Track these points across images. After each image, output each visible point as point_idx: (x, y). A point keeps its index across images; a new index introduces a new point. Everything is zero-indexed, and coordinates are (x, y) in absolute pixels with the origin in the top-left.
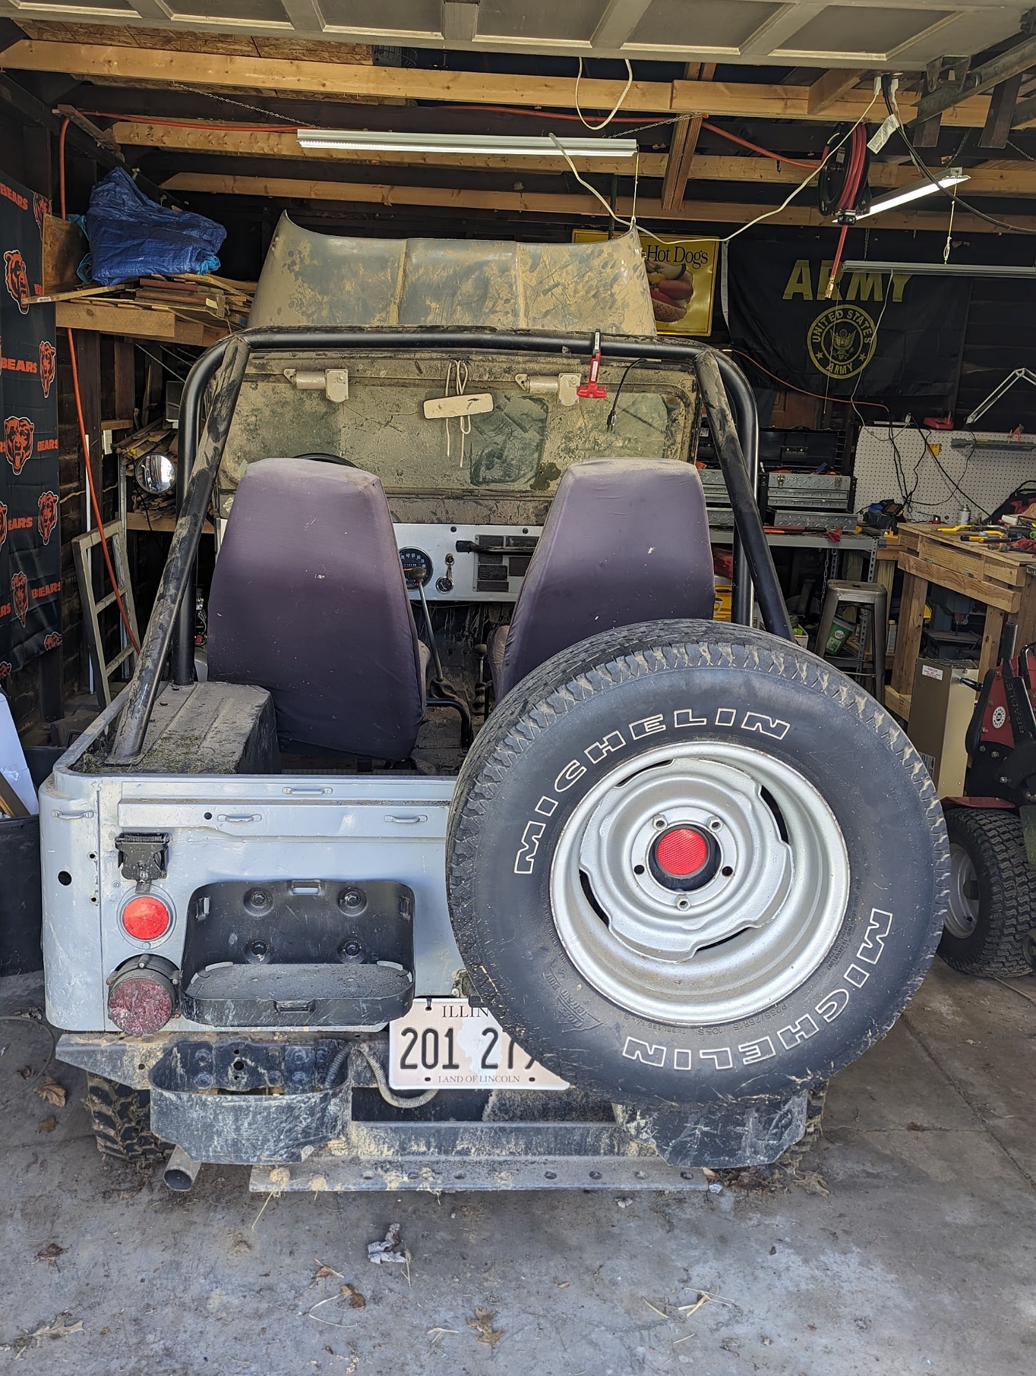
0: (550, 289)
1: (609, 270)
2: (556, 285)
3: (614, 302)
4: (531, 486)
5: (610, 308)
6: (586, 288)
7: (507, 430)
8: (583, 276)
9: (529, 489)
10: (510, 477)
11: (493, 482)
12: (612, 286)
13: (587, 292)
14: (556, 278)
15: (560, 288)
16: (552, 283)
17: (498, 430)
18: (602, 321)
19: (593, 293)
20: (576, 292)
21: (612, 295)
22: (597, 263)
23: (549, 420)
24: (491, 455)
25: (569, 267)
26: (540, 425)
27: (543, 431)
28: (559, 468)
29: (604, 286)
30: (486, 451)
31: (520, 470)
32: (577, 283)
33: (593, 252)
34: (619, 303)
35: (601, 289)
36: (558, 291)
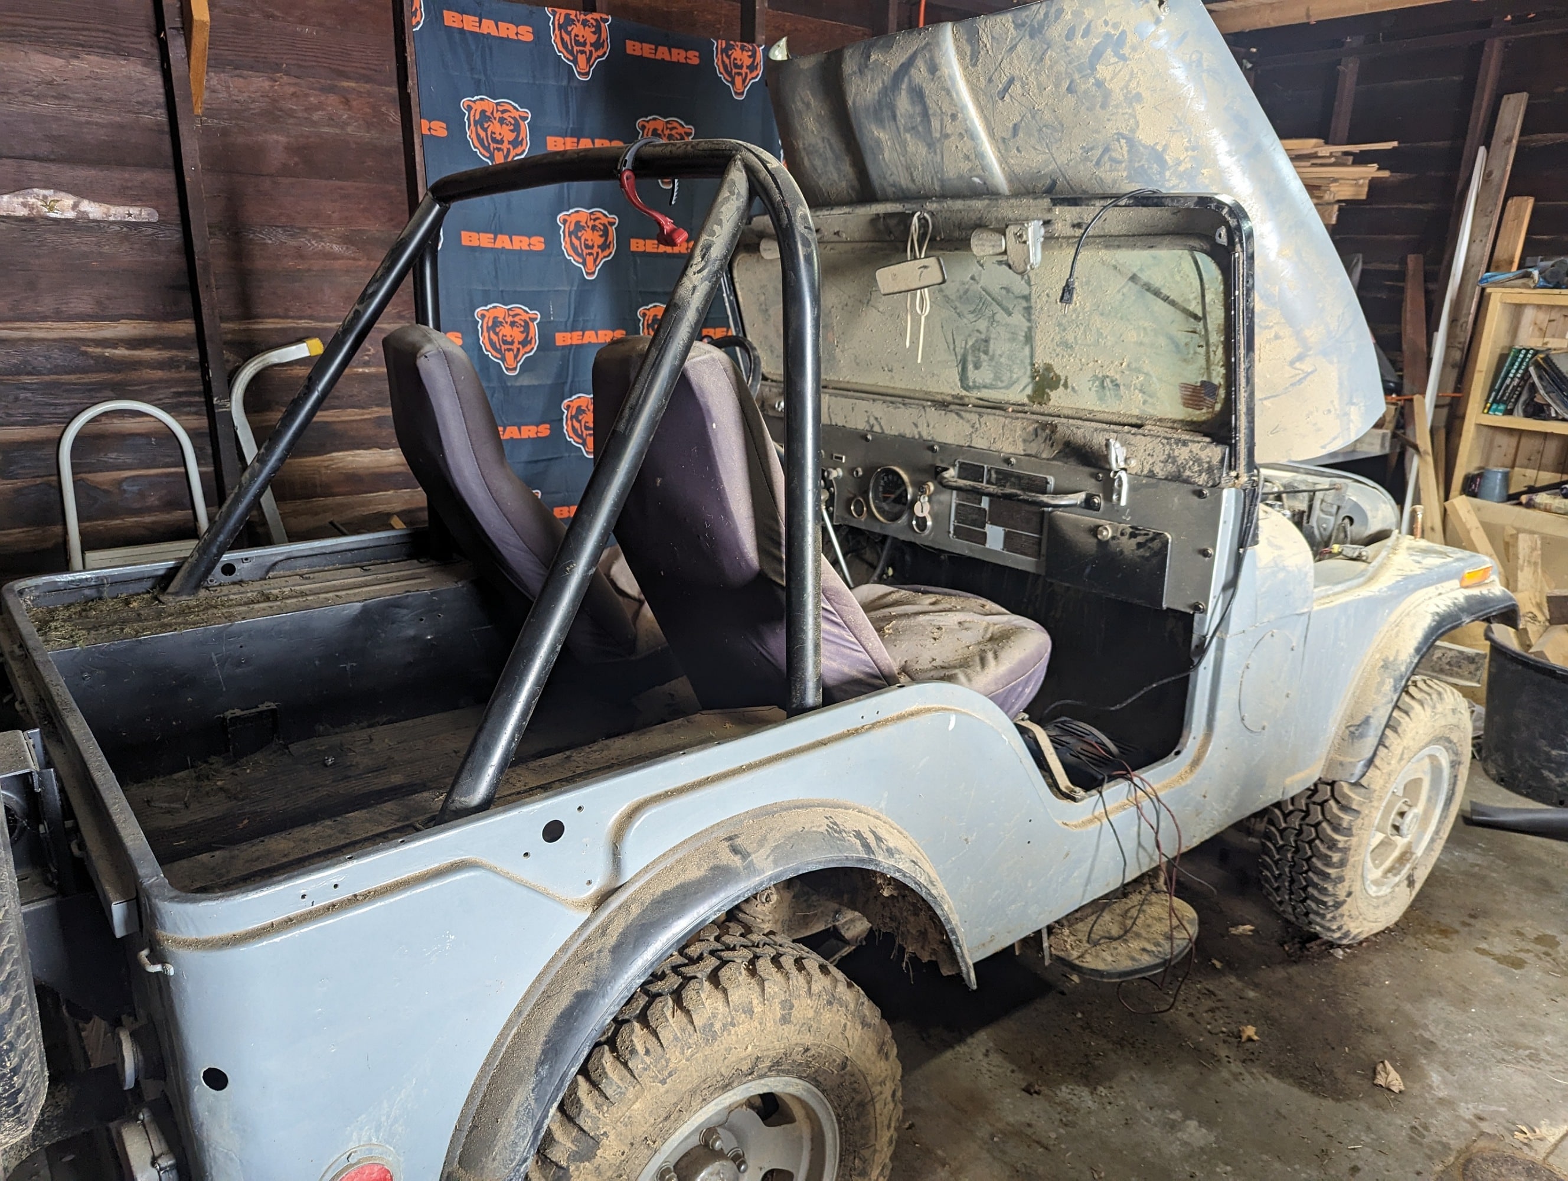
0: (1006, 89)
1: (1079, 41)
2: (1011, 81)
3: (1107, 95)
4: (1029, 396)
5: (1104, 106)
6: (1053, 79)
7: (988, 313)
8: (1042, 59)
9: (1026, 400)
10: (1002, 381)
11: (985, 387)
12: (1093, 69)
13: (1057, 86)
14: (1007, 71)
15: (1018, 84)
16: (1005, 79)
17: (977, 312)
18: (1097, 132)
19: (1065, 85)
20: (1042, 88)
21: (1099, 84)
22: (1056, 34)
23: (1034, 297)
24: (975, 348)
25: (1019, 48)
26: (1025, 304)
27: (1030, 314)
28: (1058, 372)
29: (1080, 71)
30: (970, 343)
31: (1011, 372)
32: (1038, 73)
33: (1046, 15)
34: (1118, 95)
35: (1077, 76)
36: (1016, 89)
